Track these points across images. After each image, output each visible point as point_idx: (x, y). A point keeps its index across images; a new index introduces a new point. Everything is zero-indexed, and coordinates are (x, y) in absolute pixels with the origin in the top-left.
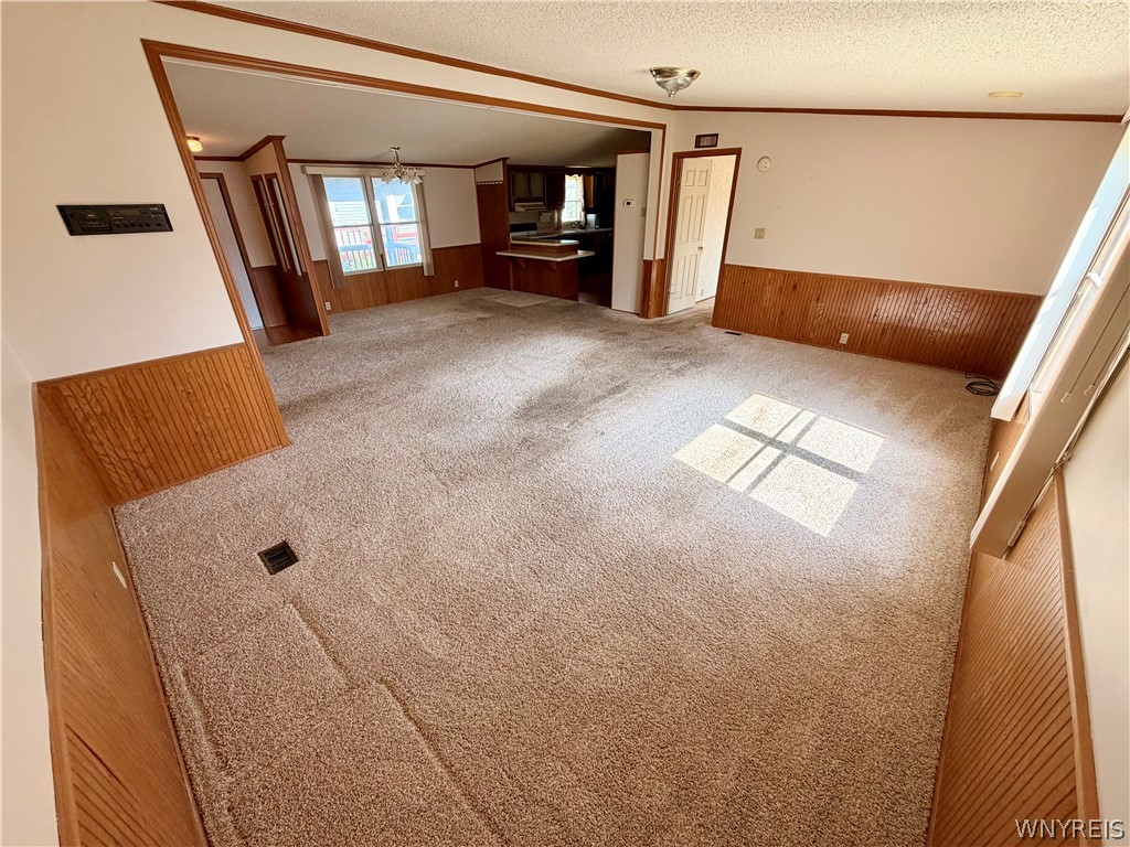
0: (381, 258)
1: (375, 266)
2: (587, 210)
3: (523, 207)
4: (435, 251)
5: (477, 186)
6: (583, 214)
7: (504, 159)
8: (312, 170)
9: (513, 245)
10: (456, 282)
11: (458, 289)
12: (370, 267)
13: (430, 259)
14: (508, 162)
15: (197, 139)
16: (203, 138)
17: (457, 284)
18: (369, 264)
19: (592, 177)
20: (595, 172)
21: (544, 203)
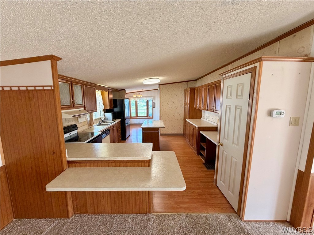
19: (107, 92)
20: (108, 90)
21: (85, 109)
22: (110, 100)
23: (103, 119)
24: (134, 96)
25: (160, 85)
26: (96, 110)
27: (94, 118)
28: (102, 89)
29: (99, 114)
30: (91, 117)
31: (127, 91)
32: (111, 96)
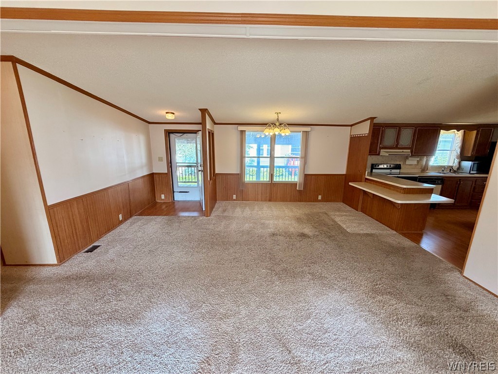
0: (272, 176)
1: (268, 180)
2: (463, 157)
3: (387, 152)
4: (306, 176)
5: (351, 138)
6: (457, 161)
7: (372, 119)
8: (241, 128)
9: (366, 179)
11: (320, 201)
12: (265, 180)
13: (302, 180)
14: (375, 121)
15: (174, 114)
16: (176, 114)
17: (320, 197)
18: (265, 178)
19: (475, 132)
20: (479, 128)
21: (411, 151)
23: (455, 168)
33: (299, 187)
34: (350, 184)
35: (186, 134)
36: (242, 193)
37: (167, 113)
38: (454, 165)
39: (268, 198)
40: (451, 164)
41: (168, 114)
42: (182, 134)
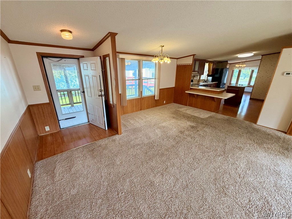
0: (141, 93)
1: (138, 95)
2: (208, 75)
4: (161, 90)
5: (177, 66)
6: (207, 77)
7: (194, 55)
8: (122, 56)
9: (191, 88)
10: (165, 101)
11: (164, 104)
13: (158, 93)
15: (71, 32)
19: (212, 64)
20: (214, 62)
21: (198, 73)
22: (213, 69)
23: (206, 80)
24: (237, 66)
25: (262, 55)
26: (203, 74)
27: (201, 78)
28: (210, 62)
29: (204, 77)
30: (200, 77)
31: (229, 62)
32: (214, 66)
33: (157, 98)
34: (186, 92)
35: (64, 60)
36: (123, 108)
37: (62, 31)
38: (206, 79)
39: (139, 109)
40: (204, 79)
41: (63, 33)
42: (60, 59)
